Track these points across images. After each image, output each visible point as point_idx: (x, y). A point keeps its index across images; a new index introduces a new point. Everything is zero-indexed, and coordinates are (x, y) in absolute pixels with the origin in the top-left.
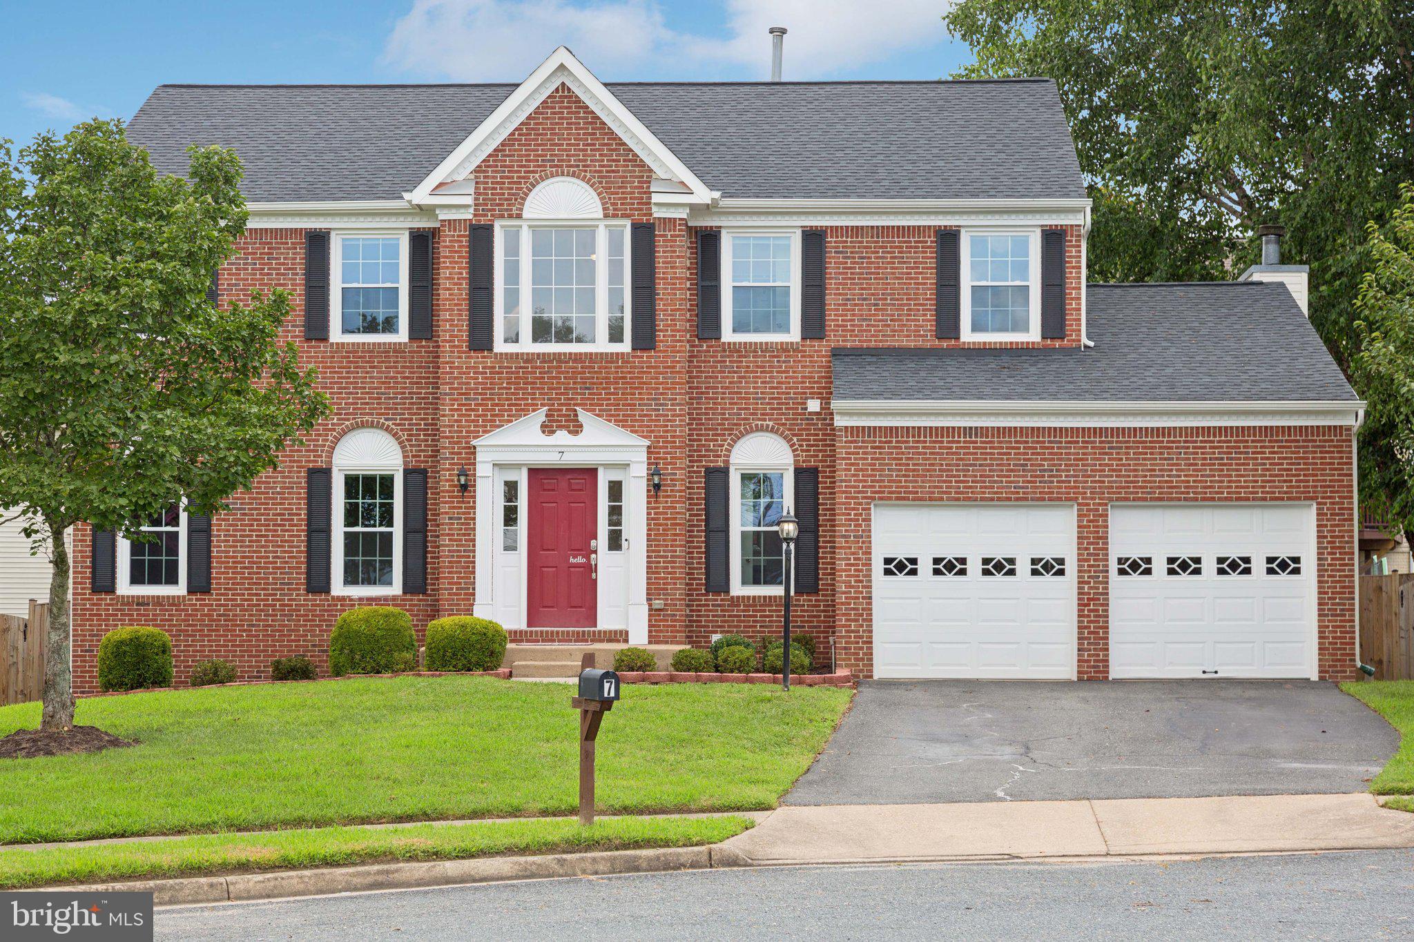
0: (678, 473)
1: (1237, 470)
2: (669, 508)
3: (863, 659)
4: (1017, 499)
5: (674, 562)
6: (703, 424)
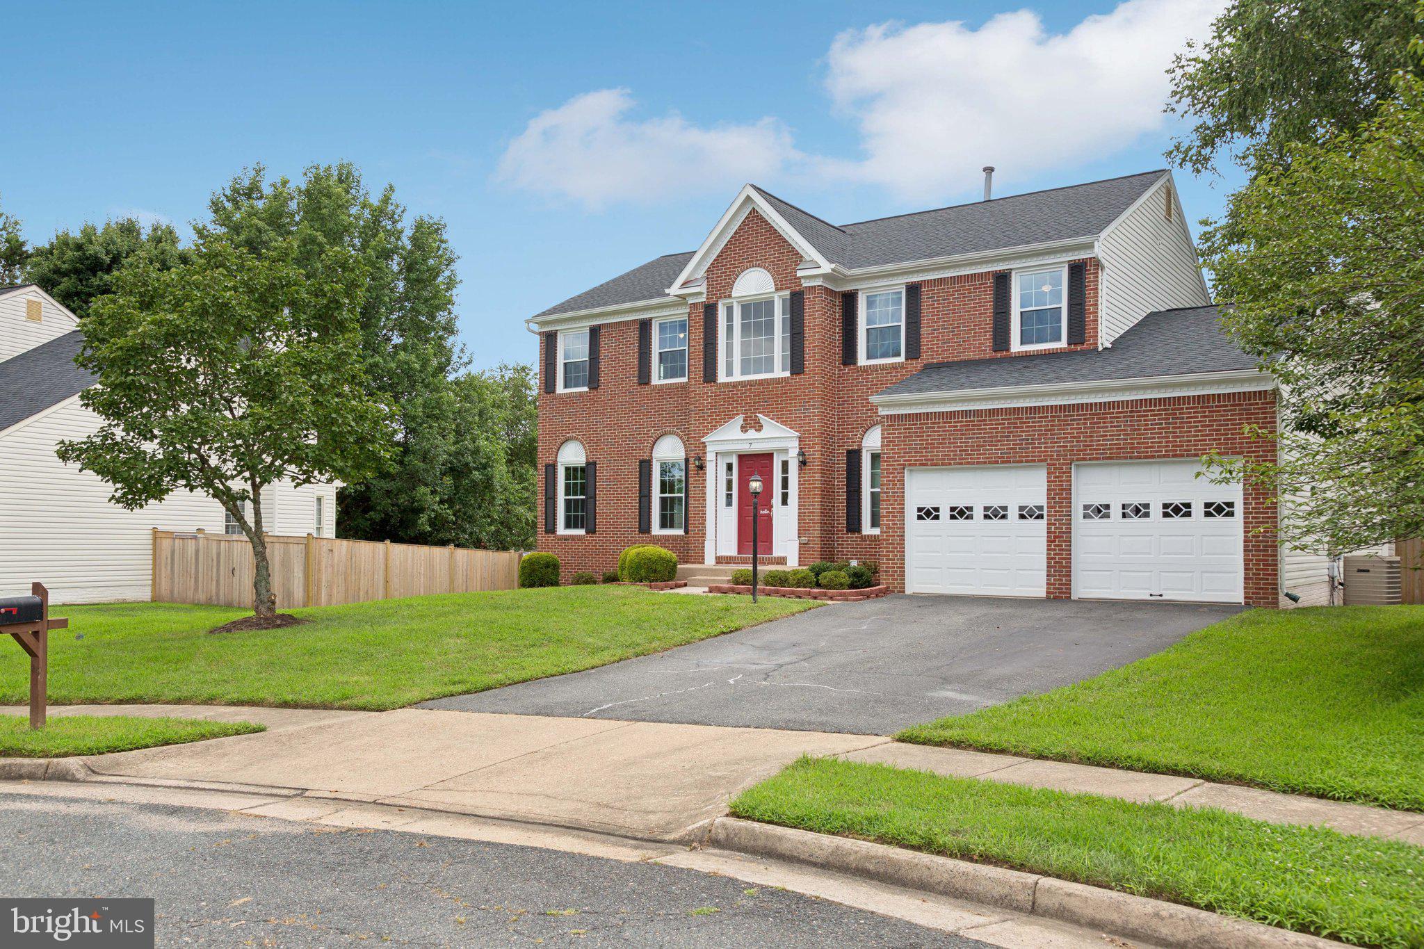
0: (815, 455)
1: (1174, 433)
2: (811, 477)
3: (897, 580)
4: (1003, 462)
5: (814, 512)
6: (845, 421)
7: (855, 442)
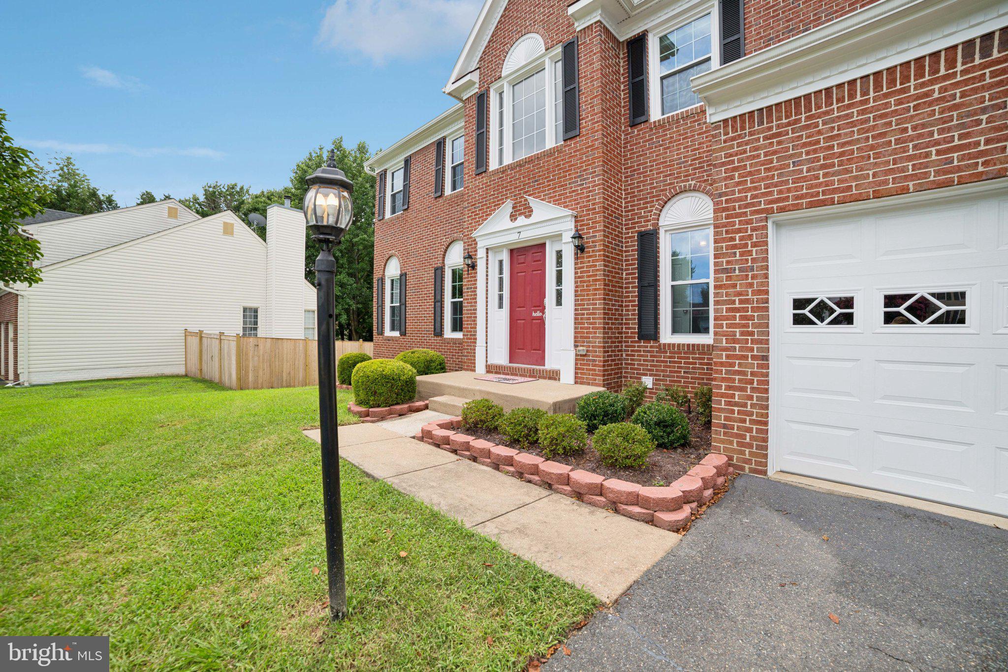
0: (596, 237)
2: (591, 267)
3: (749, 446)
5: (595, 314)
6: (636, 196)
7: (649, 221)
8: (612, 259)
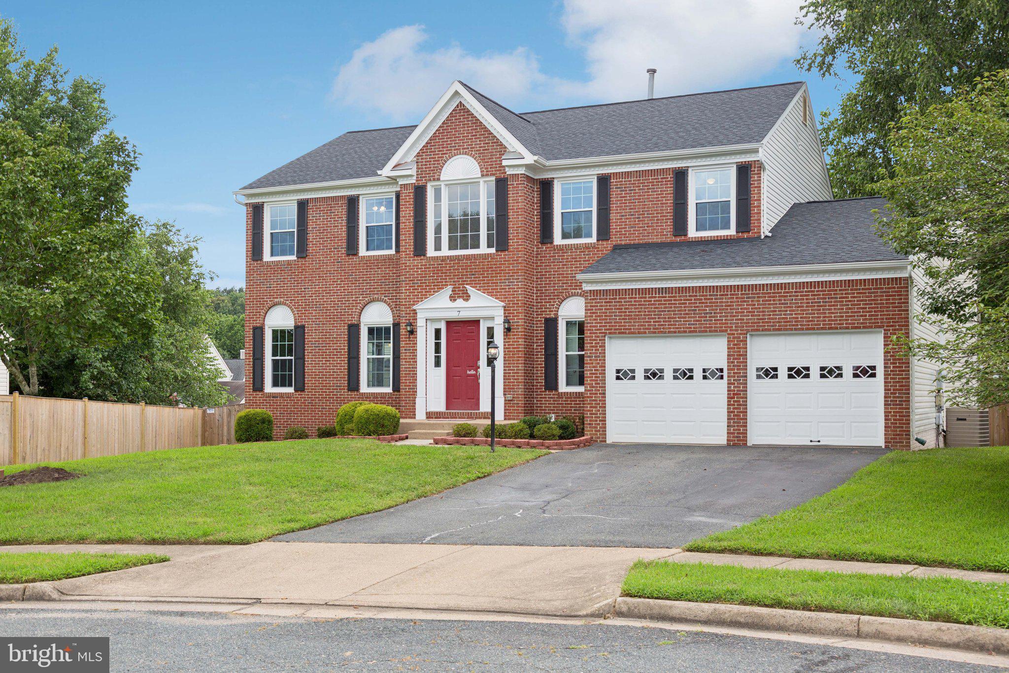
0: (519, 321)
1: (829, 309)
2: (515, 342)
3: (599, 431)
4: (690, 332)
5: (518, 373)
6: (543, 293)
7: (552, 311)
8: (529, 337)
